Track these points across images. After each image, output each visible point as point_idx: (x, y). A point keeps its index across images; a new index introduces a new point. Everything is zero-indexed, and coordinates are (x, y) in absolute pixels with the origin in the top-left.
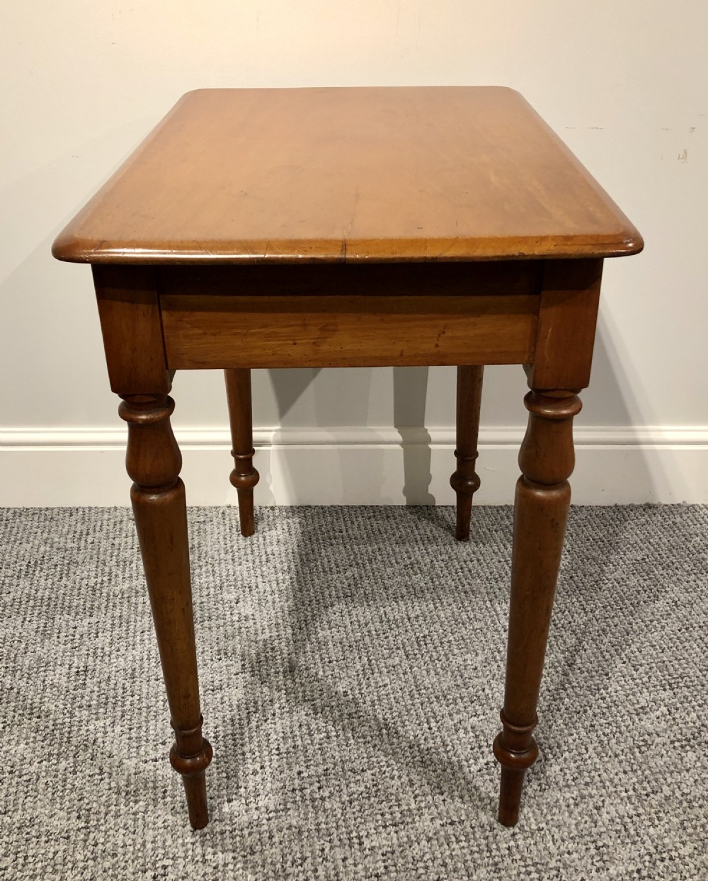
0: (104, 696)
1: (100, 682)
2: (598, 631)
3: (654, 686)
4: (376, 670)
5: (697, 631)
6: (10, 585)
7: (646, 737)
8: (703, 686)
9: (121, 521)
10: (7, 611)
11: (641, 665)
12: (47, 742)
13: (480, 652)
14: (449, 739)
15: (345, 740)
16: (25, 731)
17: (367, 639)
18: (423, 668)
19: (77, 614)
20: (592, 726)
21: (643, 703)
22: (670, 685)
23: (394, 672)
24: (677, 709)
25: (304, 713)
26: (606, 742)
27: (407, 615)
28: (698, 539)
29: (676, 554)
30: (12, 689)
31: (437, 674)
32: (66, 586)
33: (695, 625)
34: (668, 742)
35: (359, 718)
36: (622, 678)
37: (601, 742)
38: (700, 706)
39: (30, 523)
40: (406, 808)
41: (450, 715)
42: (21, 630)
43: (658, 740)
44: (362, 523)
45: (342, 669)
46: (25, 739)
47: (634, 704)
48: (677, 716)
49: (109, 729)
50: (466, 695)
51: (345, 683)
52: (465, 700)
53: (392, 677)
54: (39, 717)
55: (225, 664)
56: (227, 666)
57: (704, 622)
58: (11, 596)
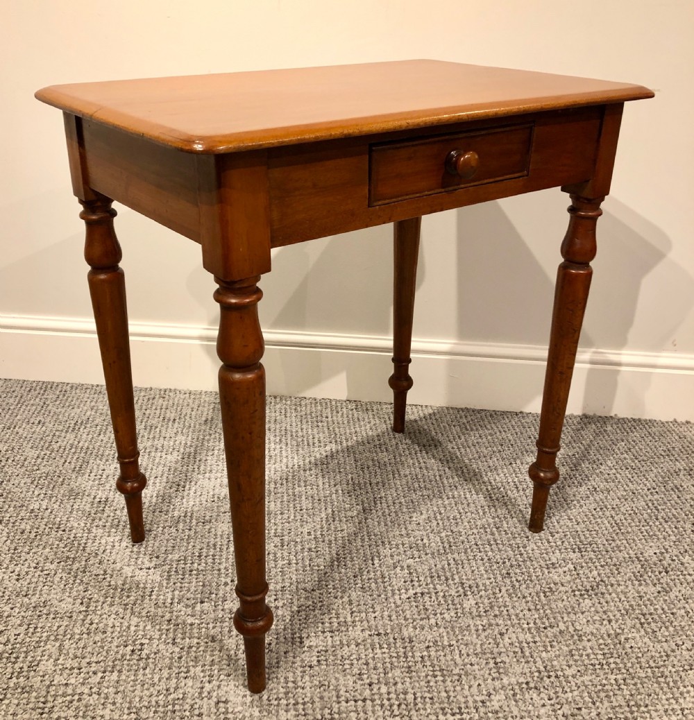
0: (117, 520)
1: (116, 510)
2: (526, 505)
3: (566, 549)
4: (337, 519)
5: (610, 511)
6: (59, 436)
7: (552, 585)
8: (607, 551)
9: (154, 398)
10: (53, 454)
11: (557, 533)
12: (67, 548)
13: (424, 512)
14: (387, 573)
15: (302, 567)
16: (51, 539)
17: (334, 496)
18: (375, 520)
19: (107, 460)
20: (507, 574)
21: (554, 560)
22: (579, 549)
23: (351, 521)
24: (582, 567)
25: (273, 545)
26: (517, 586)
27: (370, 481)
28: (623, 444)
29: (602, 453)
30: (47, 509)
31: (386, 525)
32: (102, 441)
33: (609, 507)
34: (570, 591)
35: (317, 552)
36: (540, 541)
37: (513, 586)
38: (602, 566)
39: (82, 395)
40: (343, 620)
41: (392, 556)
42: (61, 469)
43: (562, 589)
44: (345, 412)
45: (309, 516)
46: (50, 545)
47: (546, 561)
48: (581, 572)
49: (117, 544)
50: (407, 542)
51: (310, 526)
52: (405, 546)
53: (349, 525)
54: (64, 531)
55: (216, 504)
56: (218, 506)
57: (617, 505)
58: (58, 444)
